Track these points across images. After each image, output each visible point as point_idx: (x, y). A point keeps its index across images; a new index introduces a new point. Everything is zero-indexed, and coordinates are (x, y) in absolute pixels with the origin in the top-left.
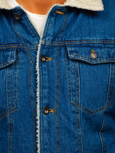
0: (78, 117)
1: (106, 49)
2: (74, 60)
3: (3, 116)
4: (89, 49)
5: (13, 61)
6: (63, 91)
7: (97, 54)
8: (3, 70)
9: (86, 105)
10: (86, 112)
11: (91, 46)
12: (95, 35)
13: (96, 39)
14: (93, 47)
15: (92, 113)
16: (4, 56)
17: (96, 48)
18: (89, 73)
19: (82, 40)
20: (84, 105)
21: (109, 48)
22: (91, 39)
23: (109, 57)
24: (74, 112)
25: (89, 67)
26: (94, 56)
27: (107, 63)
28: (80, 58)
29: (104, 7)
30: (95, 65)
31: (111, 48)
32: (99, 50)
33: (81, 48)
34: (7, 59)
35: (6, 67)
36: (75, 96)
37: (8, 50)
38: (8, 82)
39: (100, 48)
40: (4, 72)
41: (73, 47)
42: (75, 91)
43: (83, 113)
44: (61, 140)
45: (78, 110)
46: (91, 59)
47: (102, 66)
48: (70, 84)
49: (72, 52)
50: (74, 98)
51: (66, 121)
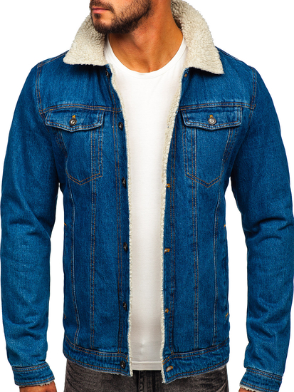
0: (195, 192)
1: (225, 113)
2: (189, 127)
3: (86, 180)
4: (206, 114)
5: (100, 124)
6: (179, 162)
7: (216, 118)
8: (87, 133)
9: (202, 176)
10: (202, 186)
11: (209, 111)
12: (212, 98)
13: (214, 103)
14: (210, 111)
15: (208, 185)
16: (90, 118)
17: (214, 112)
18: (207, 139)
19: (198, 104)
20: (200, 176)
21: (228, 111)
22: (208, 102)
23: (229, 121)
24: (190, 186)
25: (207, 133)
26: (212, 121)
27: (227, 128)
28: (197, 125)
29: (224, 70)
30: (214, 130)
31: (231, 111)
32: (218, 115)
33: (198, 114)
34: (94, 121)
35: (91, 130)
36: (191, 166)
37: (95, 112)
38: (93, 146)
39: (219, 111)
40: (88, 135)
41: (189, 113)
42: (191, 160)
43: (200, 187)
44: (176, 222)
45: (194, 183)
46: (210, 125)
47: (221, 131)
48: (185, 153)
49: (188, 119)
50: (190, 169)
51: (182, 198)
